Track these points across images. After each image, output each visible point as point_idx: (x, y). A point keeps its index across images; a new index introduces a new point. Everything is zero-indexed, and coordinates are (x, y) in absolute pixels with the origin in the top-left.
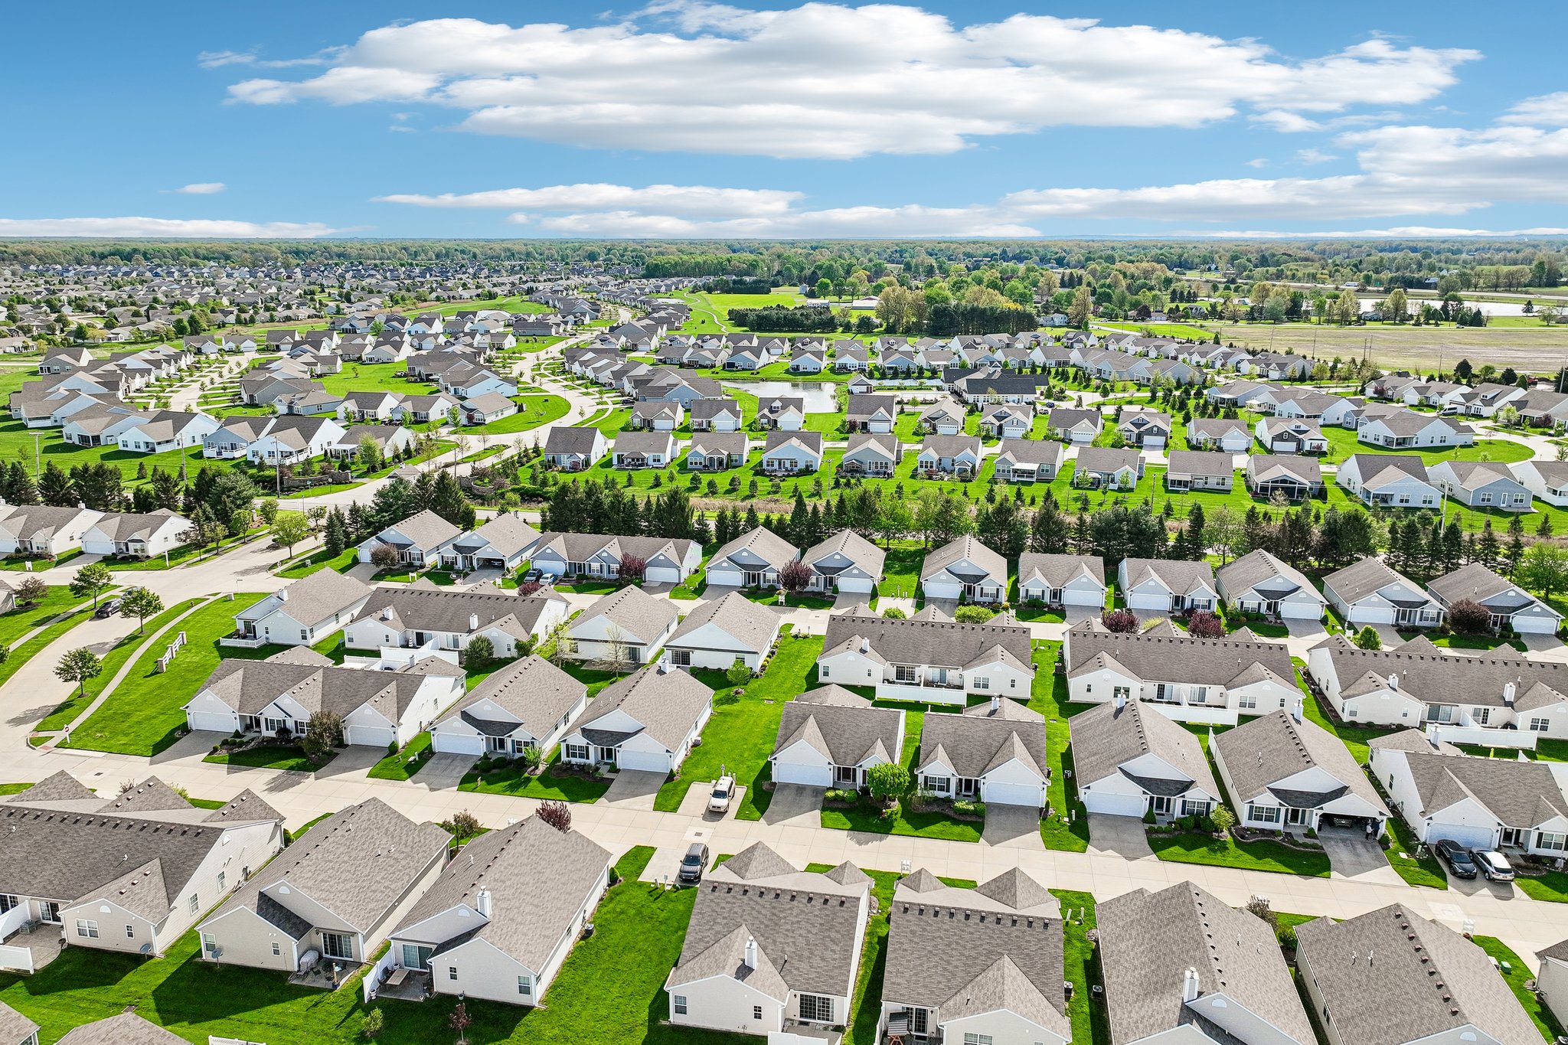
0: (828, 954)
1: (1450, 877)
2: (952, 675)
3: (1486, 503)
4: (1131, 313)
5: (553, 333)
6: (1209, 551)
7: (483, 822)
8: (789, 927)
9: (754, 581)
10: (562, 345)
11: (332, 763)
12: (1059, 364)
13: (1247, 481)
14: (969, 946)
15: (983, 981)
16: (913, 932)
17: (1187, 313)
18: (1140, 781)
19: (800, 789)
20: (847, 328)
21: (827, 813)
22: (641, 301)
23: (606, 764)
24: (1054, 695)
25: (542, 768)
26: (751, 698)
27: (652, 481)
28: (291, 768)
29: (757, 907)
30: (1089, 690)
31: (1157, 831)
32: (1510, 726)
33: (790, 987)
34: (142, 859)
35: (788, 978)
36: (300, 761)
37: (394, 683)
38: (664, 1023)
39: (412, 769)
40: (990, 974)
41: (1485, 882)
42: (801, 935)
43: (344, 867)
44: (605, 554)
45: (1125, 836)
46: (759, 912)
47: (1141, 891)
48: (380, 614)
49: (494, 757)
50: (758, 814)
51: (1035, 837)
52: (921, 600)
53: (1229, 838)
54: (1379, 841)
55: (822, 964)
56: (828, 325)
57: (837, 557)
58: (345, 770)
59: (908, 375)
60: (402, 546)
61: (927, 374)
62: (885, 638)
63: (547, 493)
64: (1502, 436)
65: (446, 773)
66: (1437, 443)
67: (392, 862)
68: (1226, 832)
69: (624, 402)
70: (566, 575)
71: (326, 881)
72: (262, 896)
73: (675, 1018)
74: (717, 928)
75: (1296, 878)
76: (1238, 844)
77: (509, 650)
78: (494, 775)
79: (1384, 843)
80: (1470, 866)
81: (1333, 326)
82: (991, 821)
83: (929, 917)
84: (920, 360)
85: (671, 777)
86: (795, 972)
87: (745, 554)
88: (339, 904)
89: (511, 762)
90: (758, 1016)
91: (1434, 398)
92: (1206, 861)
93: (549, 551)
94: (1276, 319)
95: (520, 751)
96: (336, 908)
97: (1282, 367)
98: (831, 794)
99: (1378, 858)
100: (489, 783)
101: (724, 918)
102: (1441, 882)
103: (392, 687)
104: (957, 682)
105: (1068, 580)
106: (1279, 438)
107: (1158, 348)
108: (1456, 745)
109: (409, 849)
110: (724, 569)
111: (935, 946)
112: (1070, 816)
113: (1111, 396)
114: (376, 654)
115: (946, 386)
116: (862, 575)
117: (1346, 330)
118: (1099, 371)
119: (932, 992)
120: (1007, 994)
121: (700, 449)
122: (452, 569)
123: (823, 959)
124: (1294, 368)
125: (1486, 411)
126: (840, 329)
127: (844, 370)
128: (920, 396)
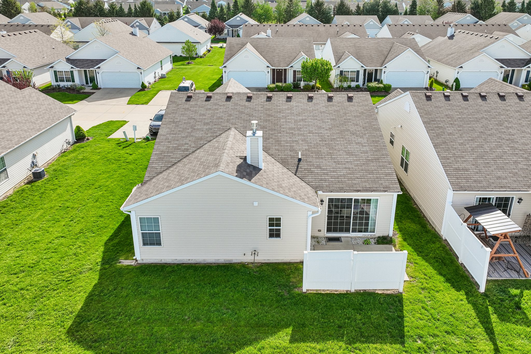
16: (449, 117)
23: (89, 86)
29: (248, 111)
33: (316, 189)
35: (309, 178)
46: (251, 115)
55: (351, 159)
73: (142, 255)
74: (199, 134)
85: (143, 89)
86: (318, 171)
101: (206, 124)
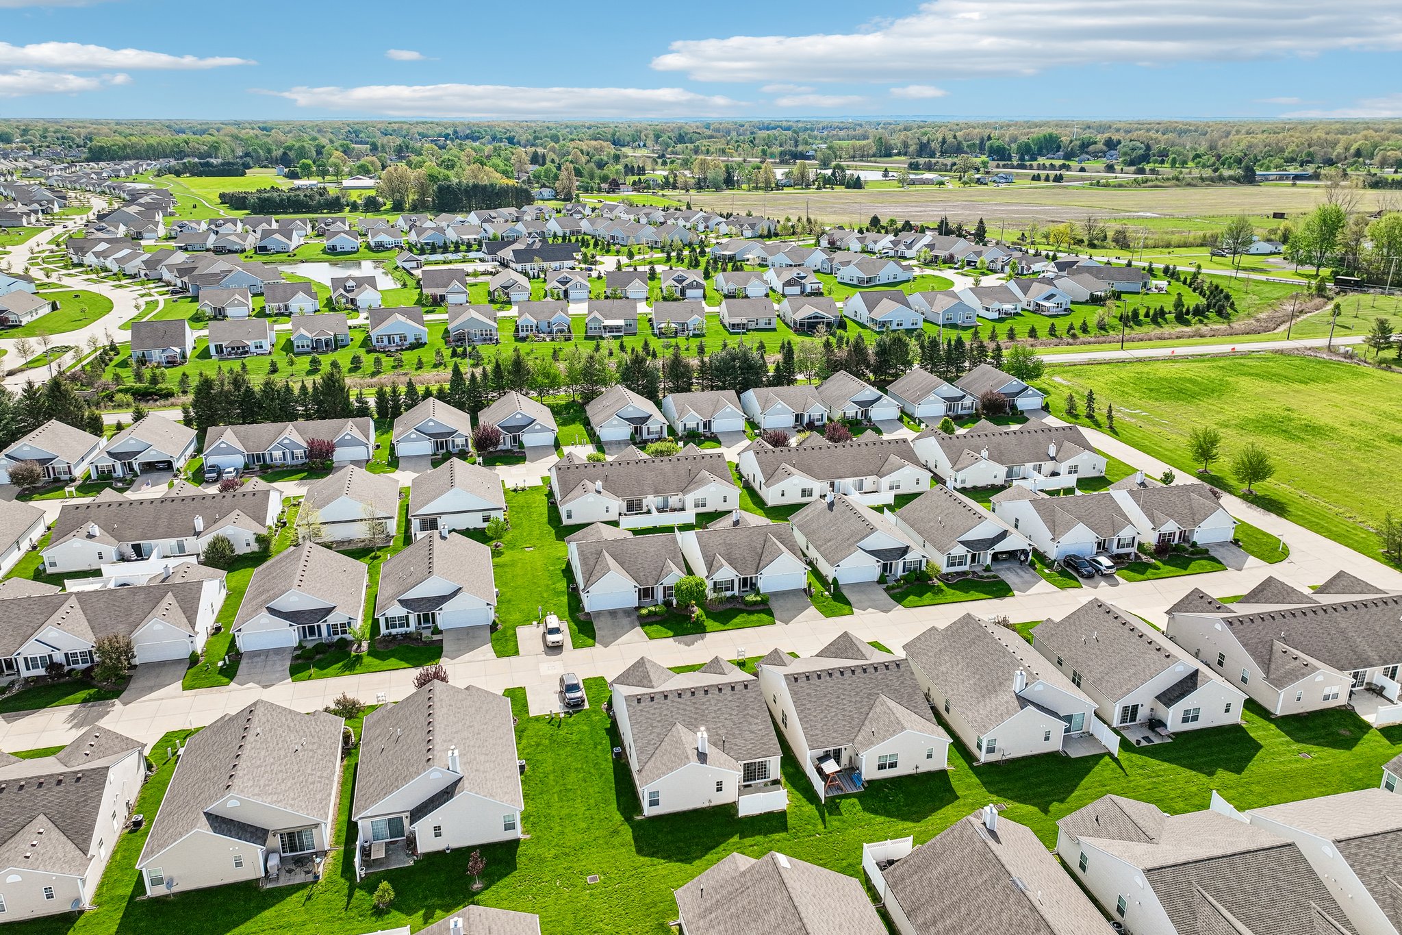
0: (754, 727)
1: (1079, 579)
2: (673, 501)
3: (949, 322)
4: (604, 186)
5: (25, 224)
6: (800, 377)
7: (366, 699)
8: (714, 715)
9: (442, 448)
10: (45, 236)
11: (132, 685)
12: (573, 233)
13: (784, 321)
14: (852, 694)
15: (876, 716)
16: (809, 694)
17: (649, 185)
18: (872, 553)
19: (613, 613)
20: (354, 207)
21: (647, 627)
22: (109, 187)
23: (424, 628)
24: (754, 504)
25: (365, 645)
26: (512, 549)
27: (267, 367)
28: (85, 701)
29: (682, 706)
30: (783, 495)
31: (893, 588)
32: (1054, 474)
33: (737, 760)
34: (21, 820)
35: (732, 754)
36: (92, 691)
37: (170, 593)
38: (639, 818)
39: (229, 672)
40: (878, 710)
41: (1100, 578)
42: (726, 719)
43: (275, 768)
44: (286, 441)
45: (873, 597)
46: (685, 710)
47: (933, 628)
48: (84, 532)
49: (310, 646)
50: (591, 641)
51: (812, 611)
52: (600, 446)
53: (940, 583)
54: (1030, 565)
56: (335, 205)
57: (519, 416)
58: (152, 689)
59: (445, 249)
60: (43, 462)
61: (463, 248)
62: (610, 477)
63: (161, 390)
64: (928, 271)
65: (268, 669)
66: (892, 280)
67: (311, 754)
68: (935, 580)
69: (173, 293)
70: (246, 467)
71: (269, 785)
72: (208, 815)
73: (648, 811)
74: (658, 730)
75: (995, 600)
76: (948, 586)
77: (248, 545)
78: (320, 660)
79: (1032, 565)
80: (1090, 569)
81: (761, 192)
82: (774, 605)
83: (814, 680)
84: (452, 235)
85: (494, 627)
86: (735, 747)
87: (431, 424)
88: (293, 802)
89: (330, 646)
90: (719, 790)
91: (871, 246)
92: (936, 602)
93: (223, 446)
94: (718, 188)
95: (336, 633)
96: (292, 806)
97: (752, 226)
98: (644, 611)
99: (1033, 576)
100: (322, 668)
101: (659, 721)
102: (1074, 583)
103: (170, 597)
104: (679, 506)
105: (714, 411)
106: (788, 283)
107: (647, 215)
108: (1042, 491)
109: (316, 740)
110: (414, 440)
111: (829, 700)
112: (829, 590)
113: (637, 257)
114: (97, 573)
115: (489, 257)
116: (544, 429)
117: (771, 195)
118: (613, 237)
119: (843, 734)
120: (901, 719)
121: (303, 331)
122: (111, 478)
123: (751, 732)
124: (762, 228)
125: (908, 254)
126: (347, 209)
127: (380, 248)
128: (469, 268)
